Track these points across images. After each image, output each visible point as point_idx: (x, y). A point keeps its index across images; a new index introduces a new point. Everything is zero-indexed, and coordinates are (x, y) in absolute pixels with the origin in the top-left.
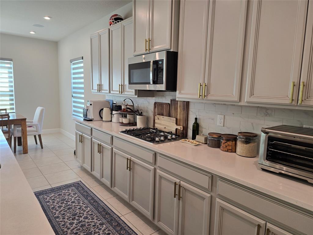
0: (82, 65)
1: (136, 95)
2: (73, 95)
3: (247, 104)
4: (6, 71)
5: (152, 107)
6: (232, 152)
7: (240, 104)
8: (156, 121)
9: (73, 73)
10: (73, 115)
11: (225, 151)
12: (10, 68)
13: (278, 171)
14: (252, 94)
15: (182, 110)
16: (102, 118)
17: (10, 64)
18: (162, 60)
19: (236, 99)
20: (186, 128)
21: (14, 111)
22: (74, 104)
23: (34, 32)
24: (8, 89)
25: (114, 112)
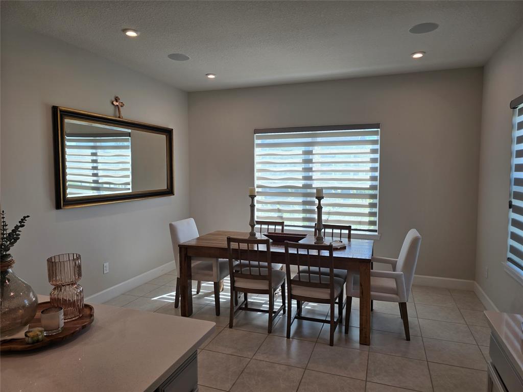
2: (513, 204)
9: (517, 151)
10: (509, 260)
12: (374, 142)
17: (376, 133)
21: (376, 228)
22: (512, 242)
24: (368, 184)
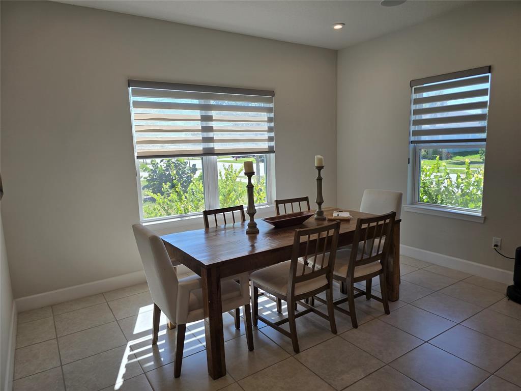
12: (270, 110)
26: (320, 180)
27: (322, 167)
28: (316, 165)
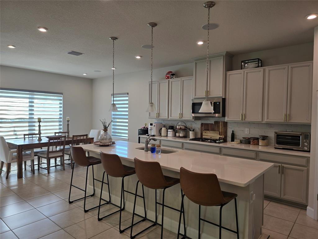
0: (127, 98)
1: (193, 119)
3: (265, 123)
4: (58, 102)
5: (199, 126)
6: (257, 145)
7: (262, 122)
8: (203, 134)
10: (112, 135)
11: (253, 145)
12: (61, 100)
13: (282, 148)
14: (268, 118)
15: (223, 127)
16: (161, 134)
17: (61, 96)
18: (220, 103)
19: (260, 120)
20: (226, 137)
23: (86, 74)
24: (58, 117)
25: (169, 130)
26: (68, 125)
27: (69, 121)
28: (67, 120)
